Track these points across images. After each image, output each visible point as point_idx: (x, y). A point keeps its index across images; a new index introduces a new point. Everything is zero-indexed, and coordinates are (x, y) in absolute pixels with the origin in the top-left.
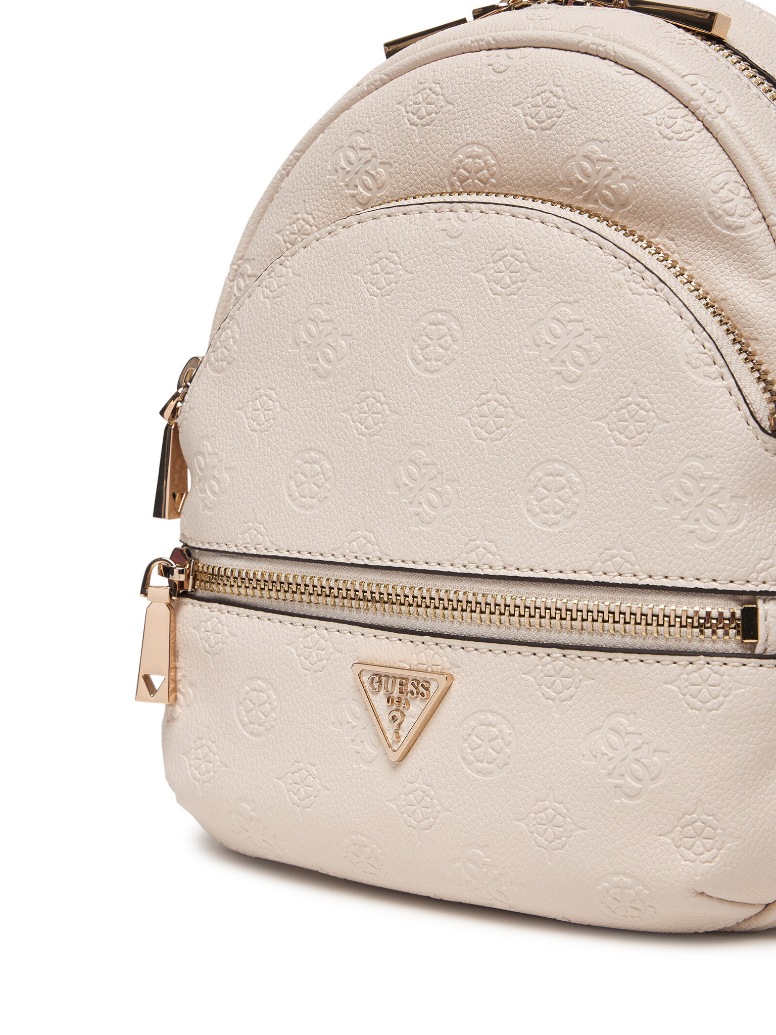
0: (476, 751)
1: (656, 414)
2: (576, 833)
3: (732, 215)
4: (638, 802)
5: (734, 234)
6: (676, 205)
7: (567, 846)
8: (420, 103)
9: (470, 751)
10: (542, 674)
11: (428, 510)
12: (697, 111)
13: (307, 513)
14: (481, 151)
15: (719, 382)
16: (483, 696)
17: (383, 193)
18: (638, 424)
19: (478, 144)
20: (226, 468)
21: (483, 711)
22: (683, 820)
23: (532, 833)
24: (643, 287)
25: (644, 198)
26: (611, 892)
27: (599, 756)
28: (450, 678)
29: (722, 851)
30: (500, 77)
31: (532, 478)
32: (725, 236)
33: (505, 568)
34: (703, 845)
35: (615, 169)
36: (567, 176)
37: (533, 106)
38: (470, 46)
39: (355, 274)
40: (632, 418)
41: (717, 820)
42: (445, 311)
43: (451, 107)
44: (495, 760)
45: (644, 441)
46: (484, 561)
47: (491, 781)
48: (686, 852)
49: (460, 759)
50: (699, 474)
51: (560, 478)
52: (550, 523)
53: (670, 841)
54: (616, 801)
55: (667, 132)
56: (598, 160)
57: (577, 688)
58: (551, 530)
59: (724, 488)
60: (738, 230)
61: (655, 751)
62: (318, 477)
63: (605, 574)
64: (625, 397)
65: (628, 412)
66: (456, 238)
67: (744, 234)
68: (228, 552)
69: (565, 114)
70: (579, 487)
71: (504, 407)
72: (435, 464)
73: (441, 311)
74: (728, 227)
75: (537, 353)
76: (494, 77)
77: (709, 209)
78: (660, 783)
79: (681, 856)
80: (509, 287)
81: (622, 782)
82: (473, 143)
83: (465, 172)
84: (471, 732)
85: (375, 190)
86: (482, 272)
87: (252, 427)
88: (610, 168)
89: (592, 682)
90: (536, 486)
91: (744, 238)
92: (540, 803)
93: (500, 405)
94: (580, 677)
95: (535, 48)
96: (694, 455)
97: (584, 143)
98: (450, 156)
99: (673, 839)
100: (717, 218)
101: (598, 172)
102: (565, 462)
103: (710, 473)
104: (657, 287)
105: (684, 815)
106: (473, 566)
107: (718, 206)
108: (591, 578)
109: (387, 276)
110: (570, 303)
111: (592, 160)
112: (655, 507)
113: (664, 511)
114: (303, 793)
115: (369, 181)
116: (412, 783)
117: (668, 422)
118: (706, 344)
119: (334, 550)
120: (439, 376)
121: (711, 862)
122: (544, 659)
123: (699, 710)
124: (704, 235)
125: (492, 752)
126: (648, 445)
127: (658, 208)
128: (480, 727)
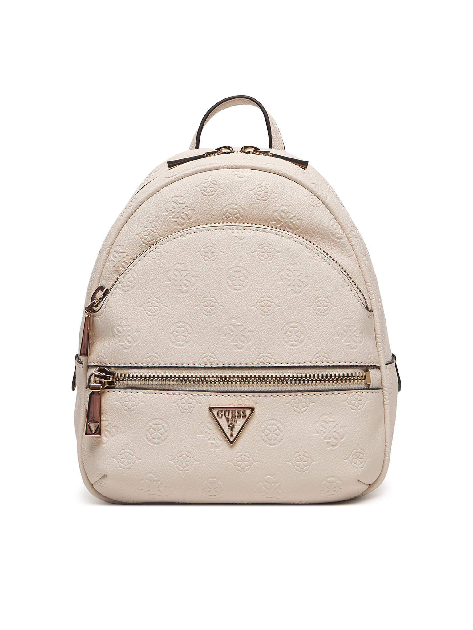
0: (268, 436)
1: (331, 304)
2: (313, 463)
3: (339, 234)
4: (336, 447)
5: (339, 241)
6: (318, 230)
7: (309, 469)
8: (207, 187)
9: (265, 436)
10: (294, 403)
11: (240, 343)
12: (320, 197)
13: (181, 348)
14: (236, 207)
15: (351, 292)
16: (269, 414)
17: (190, 221)
18: (325, 307)
19: (235, 204)
20: (135, 331)
21: (270, 420)
22: (353, 452)
23: (294, 466)
24: (320, 259)
25: (306, 227)
26: (327, 485)
27: (320, 432)
28: (252, 409)
29: (366, 463)
30: (242, 180)
31: (285, 329)
32: (336, 241)
33: (276, 363)
34: (360, 461)
35: (294, 216)
36: (274, 218)
37: (258, 191)
38: (224, 167)
39: (196, 252)
40: (322, 305)
41: (364, 451)
42: (241, 267)
43: (221, 190)
44: (277, 438)
45: (328, 314)
46: (267, 361)
47: (276, 447)
48: (355, 464)
49: (261, 440)
50: (349, 325)
51: (296, 328)
52: (293, 345)
53: (349, 461)
54: (328, 448)
55: (312, 204)
56: (287, 213)
57: (308, 407)
58: (294, 348)
59: (357, 329)
60: (341, 239)
61: (341, 427)
62: (185, 333)
63: (317, 363)
64: (318, 298)
65: (321, 303)
66: (242, 239)
67: (342, 241)
68: (138, 367)
69: (272, 195)
70: (304, 331)
71: (271, 303)
72: (242, 325)
73: (239, 267)
74: (337, 238)
75: (283, 282)
76: (239, 179)
77: (331, 232)
78: (344, 439)
79: (353, 466)
80: (267, 258)
81: (330, 440)
82: (233, 204)
83: (229, 214)
84: (265, 429)
85: (186, 219)
86: (255, 252)
87: (148, 314)
88: (292, 216)
89: (314, 403)
90: (287, 332)
91: (343, 242)
92: (297, 453)
93: (269, 302)
94: (309, 402)
95: (252, 170)
96: (346, 318)
97: (281, 206)
98: (223, 208)
99: (350, 460)
100: (333, 235)
101: (287, 217)
102: (297, 322)
103: (353, 324)
104: (325, 259)
105: (353, 450)
106: (261, 363)
107: (334, 231)
108: (312, 365)
109: (212, 253)
110: (293, 264)
111: (285, 213)
112: (334, 337)
113: (338, 338)
114: (185, 465)
115: (184, 216)
116: (240, 453)
117: (336, 307)
118: (345, 279)
119: (195, 362)
120: (241, 292)
121: (363, 467)
122: (295, 397)
123: (355, 410)
124: (328, 241)
125: (275, 435)
126: (329, 315)
127: (311, 231)
128: (269, 426)
